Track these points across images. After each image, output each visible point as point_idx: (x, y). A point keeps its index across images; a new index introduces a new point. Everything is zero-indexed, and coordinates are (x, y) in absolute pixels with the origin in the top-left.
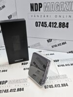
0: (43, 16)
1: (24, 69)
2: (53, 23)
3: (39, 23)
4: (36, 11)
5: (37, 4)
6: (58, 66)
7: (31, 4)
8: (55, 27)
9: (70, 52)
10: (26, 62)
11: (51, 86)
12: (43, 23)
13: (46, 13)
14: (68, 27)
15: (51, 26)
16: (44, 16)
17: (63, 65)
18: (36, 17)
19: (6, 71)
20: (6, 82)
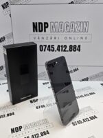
0: (49, 38)
2: (62, 46)
3: (44, 47)
5: (42, 23)
7: (34, 23)
11: (79, 122)
12: (49, 46)
13: (53, 35)
15: (59, 50)
17: (81, 96)
18: (41, 39)
19: (13, 114)
20: (21, 127)
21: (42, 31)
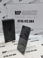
1: (14, 45)
2: (26, 20)
3: (19, 21)
5: (18, 11)
6: (31, 42)
7: (15, 11)
8: (27, 22)
10: (14, 41)
11: (29, 51)
12: (21, 20)
13: (23, 16)
14: (33, 22)
15: (25, 22)
17: (33, 41)
19: (5, 46)
20: (6, 51)
21: (18, 14)
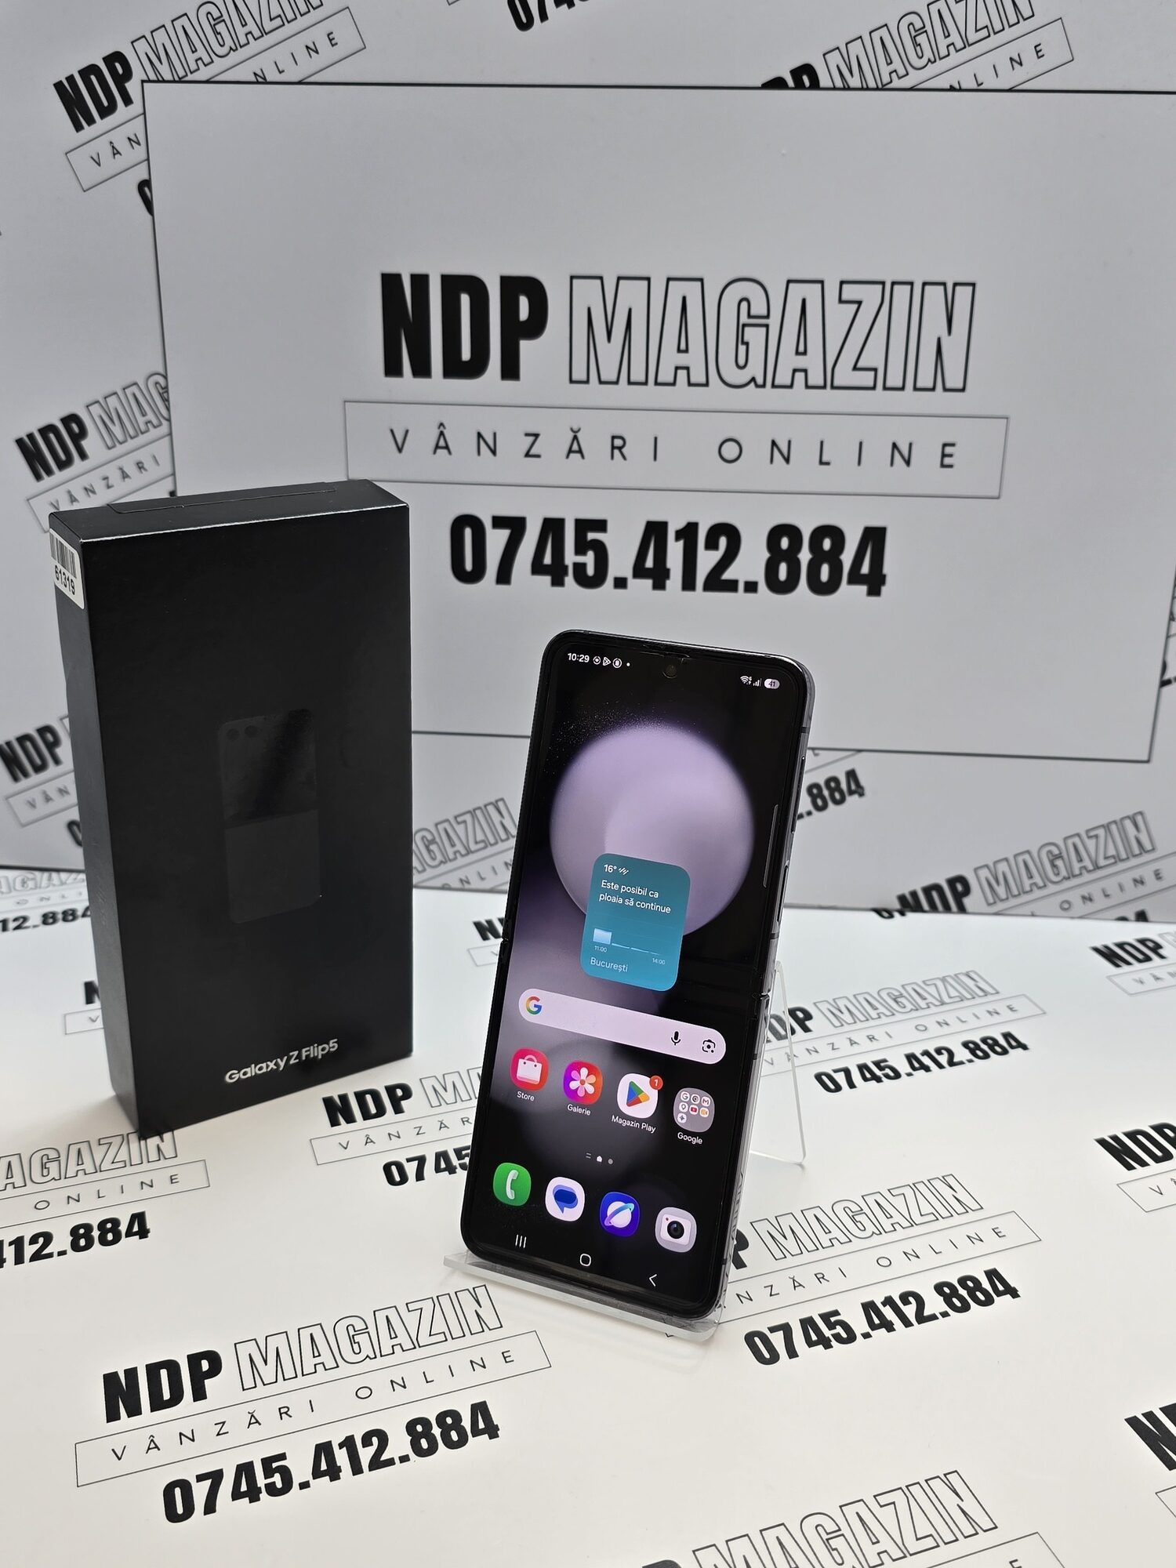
1: (394, 1174)
2: (688, 533)
3: (496, 541)
4: (455, 368)
5: (475, 286)
6: (827, 1082)
7: (390, 283)
9: (909, 904)
11: (826, 1331)
12: (553, 526)
13: (602, 413)
15: (659, 577)
16: (575, 448)
17: (878, 1072)
18: (464, 455)
